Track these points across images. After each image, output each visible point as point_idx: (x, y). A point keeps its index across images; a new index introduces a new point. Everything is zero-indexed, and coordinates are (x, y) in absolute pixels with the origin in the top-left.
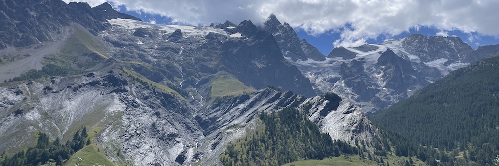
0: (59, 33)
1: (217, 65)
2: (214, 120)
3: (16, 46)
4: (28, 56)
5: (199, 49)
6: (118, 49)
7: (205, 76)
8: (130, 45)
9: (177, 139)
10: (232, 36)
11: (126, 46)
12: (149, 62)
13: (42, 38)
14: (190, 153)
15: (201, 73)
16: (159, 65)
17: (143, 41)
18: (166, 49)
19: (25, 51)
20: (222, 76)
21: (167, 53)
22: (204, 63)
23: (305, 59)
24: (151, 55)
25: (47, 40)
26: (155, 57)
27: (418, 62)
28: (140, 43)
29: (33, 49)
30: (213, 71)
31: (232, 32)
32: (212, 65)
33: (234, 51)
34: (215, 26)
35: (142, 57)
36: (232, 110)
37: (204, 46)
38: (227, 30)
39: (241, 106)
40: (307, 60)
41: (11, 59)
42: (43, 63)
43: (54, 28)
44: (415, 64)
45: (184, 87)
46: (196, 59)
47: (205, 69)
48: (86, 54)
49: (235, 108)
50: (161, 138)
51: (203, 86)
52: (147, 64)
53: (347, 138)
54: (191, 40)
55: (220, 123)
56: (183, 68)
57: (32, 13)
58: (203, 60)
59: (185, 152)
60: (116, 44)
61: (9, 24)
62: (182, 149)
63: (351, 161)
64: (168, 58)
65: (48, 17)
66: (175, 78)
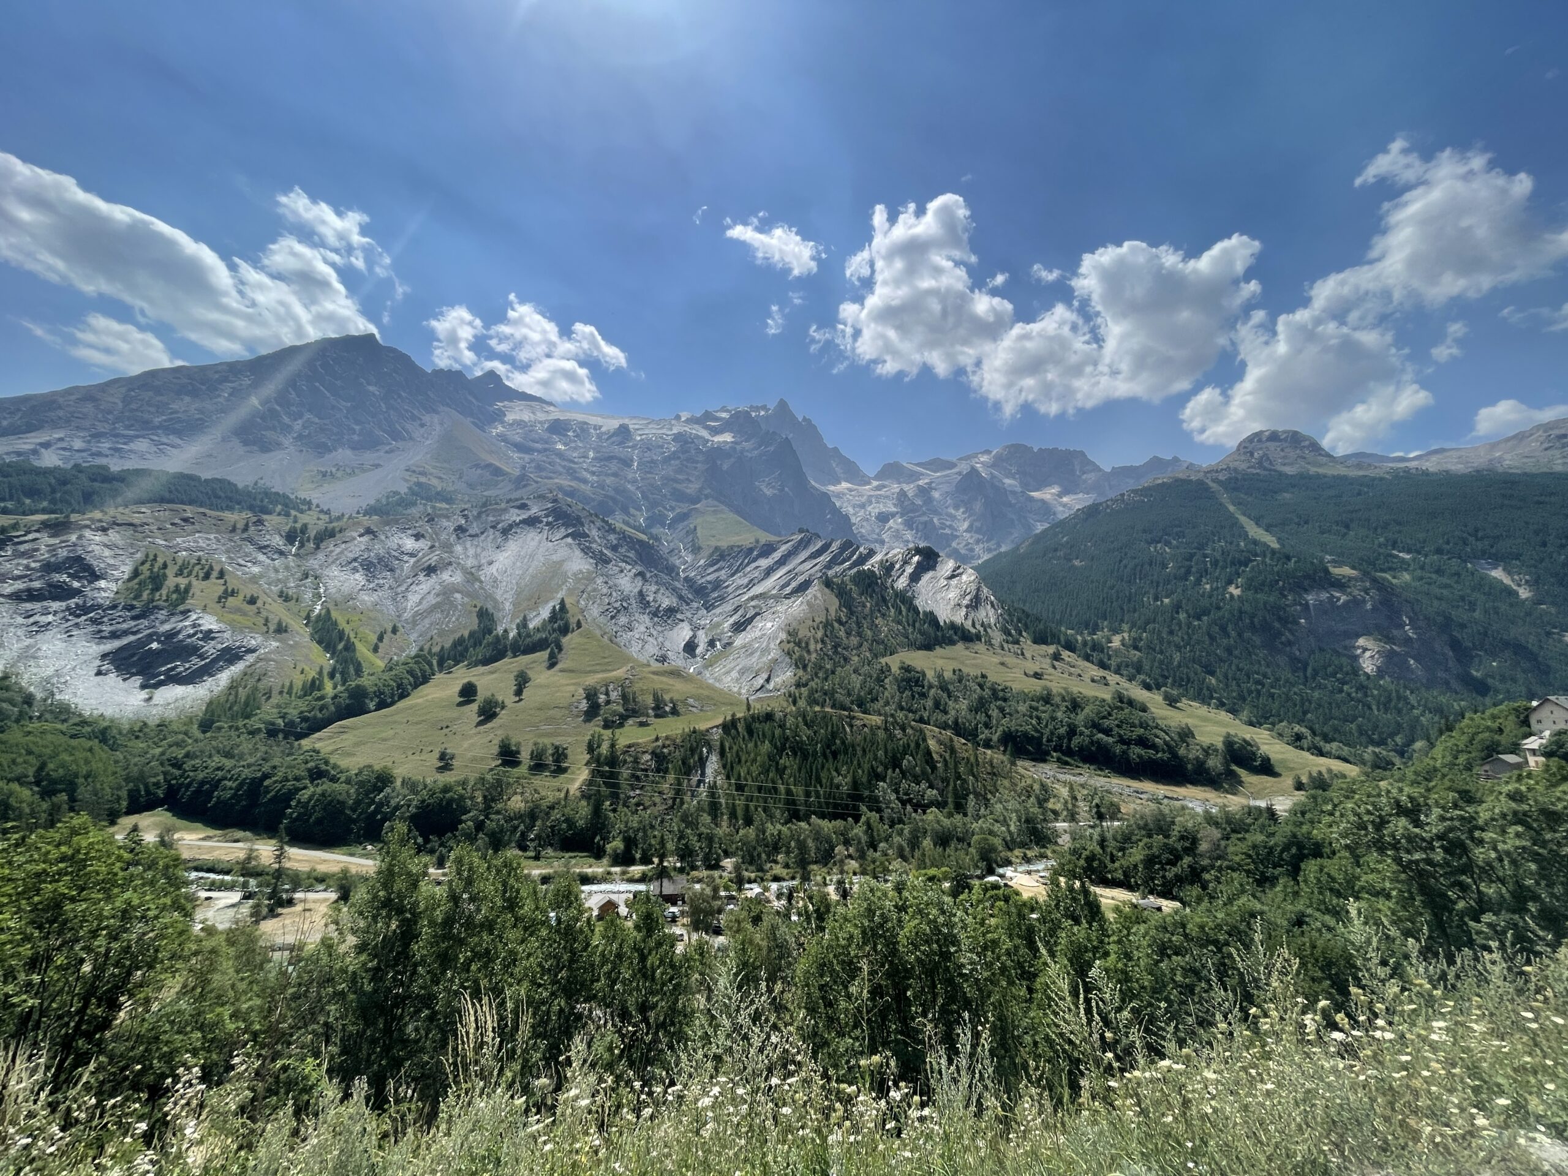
0: (422, 425)
1: (701, 490)
2: (717, 585)
3: (353, 449)
4: (377, 466)
5: (667, 460)
6: (527, 457)
7: (684, 508)
8: (546, 450)
9: (679, 616)
10: (717, 439)
11: (539, 451)
12: (585, 481)
13: (396, 436)
14: (702, 639)
15: (674, 504)
16: (602, 486)
17: (565, 444)
18: (610, 458)
19: (369, 457)
20: (711, 509)
21: (614, 466)
22: (678, 486)
23: (838, 482)
24: (586, 470)
25: (404, 439)
26: (593, 473)
27: (1019, 489)
28: (560, 446)
29: (382, 454)
30: (695, 500)
31: (715, 431)
32: (692, 489)
33: (725, 467)
35: (572, 474)
36: (748, 569)
37: (674, 456)
38: (707, 428)
39: (764, 563)
40: (841, 483)
41: (349, 471)
42: (406, 481)
43: (414, 418)
44: (1014, 493)
45: (649, 526)
46: (663, 478)
47: (680, 497)
49: (753, 565)
50: (655, 614)
51: (681, 526)
52: (583, 486)
53: (959, 617)
54: (647, 446)
55: (730, 589)
56: (643, 493)
57: (371, 388)
58: (676, 481)
59: (694, 636)
60: (519, 447)
61: (333, 407)
62: (691, 633)
64: (615, 475)
65: (400, 396)
66: (632, 511)
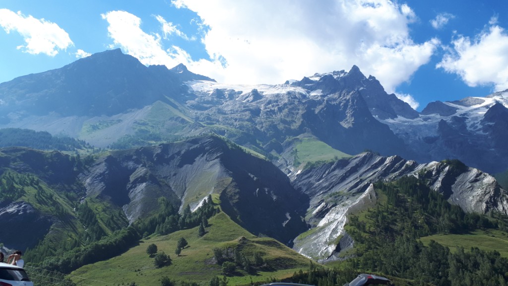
1: (301, 127)
5: (281, 109)
7: (290, 138)
10: (311, 94)
12: (231, 125)
16: (241, 128)
20: (307, 138)
21: (248, 115)
22: (287, 125)
23: (394, 116)
30: (297, 133)
31: (311, 89)
32: (295, 126)
34: (290, 83)
35: (224, 120)
36: (329, 176)
38: (306, 88)
39: (340, 172)
40: (397, 117)
41: (105, 125)
42: (134, 129)
48: (171, 119)
49: (333, 174)
51: (287, 150)
53: (480, 210)
54: (270, 101)
58: (286, 122)
63: (494, 236)
64: (249, 120)
66: (258, 141)
